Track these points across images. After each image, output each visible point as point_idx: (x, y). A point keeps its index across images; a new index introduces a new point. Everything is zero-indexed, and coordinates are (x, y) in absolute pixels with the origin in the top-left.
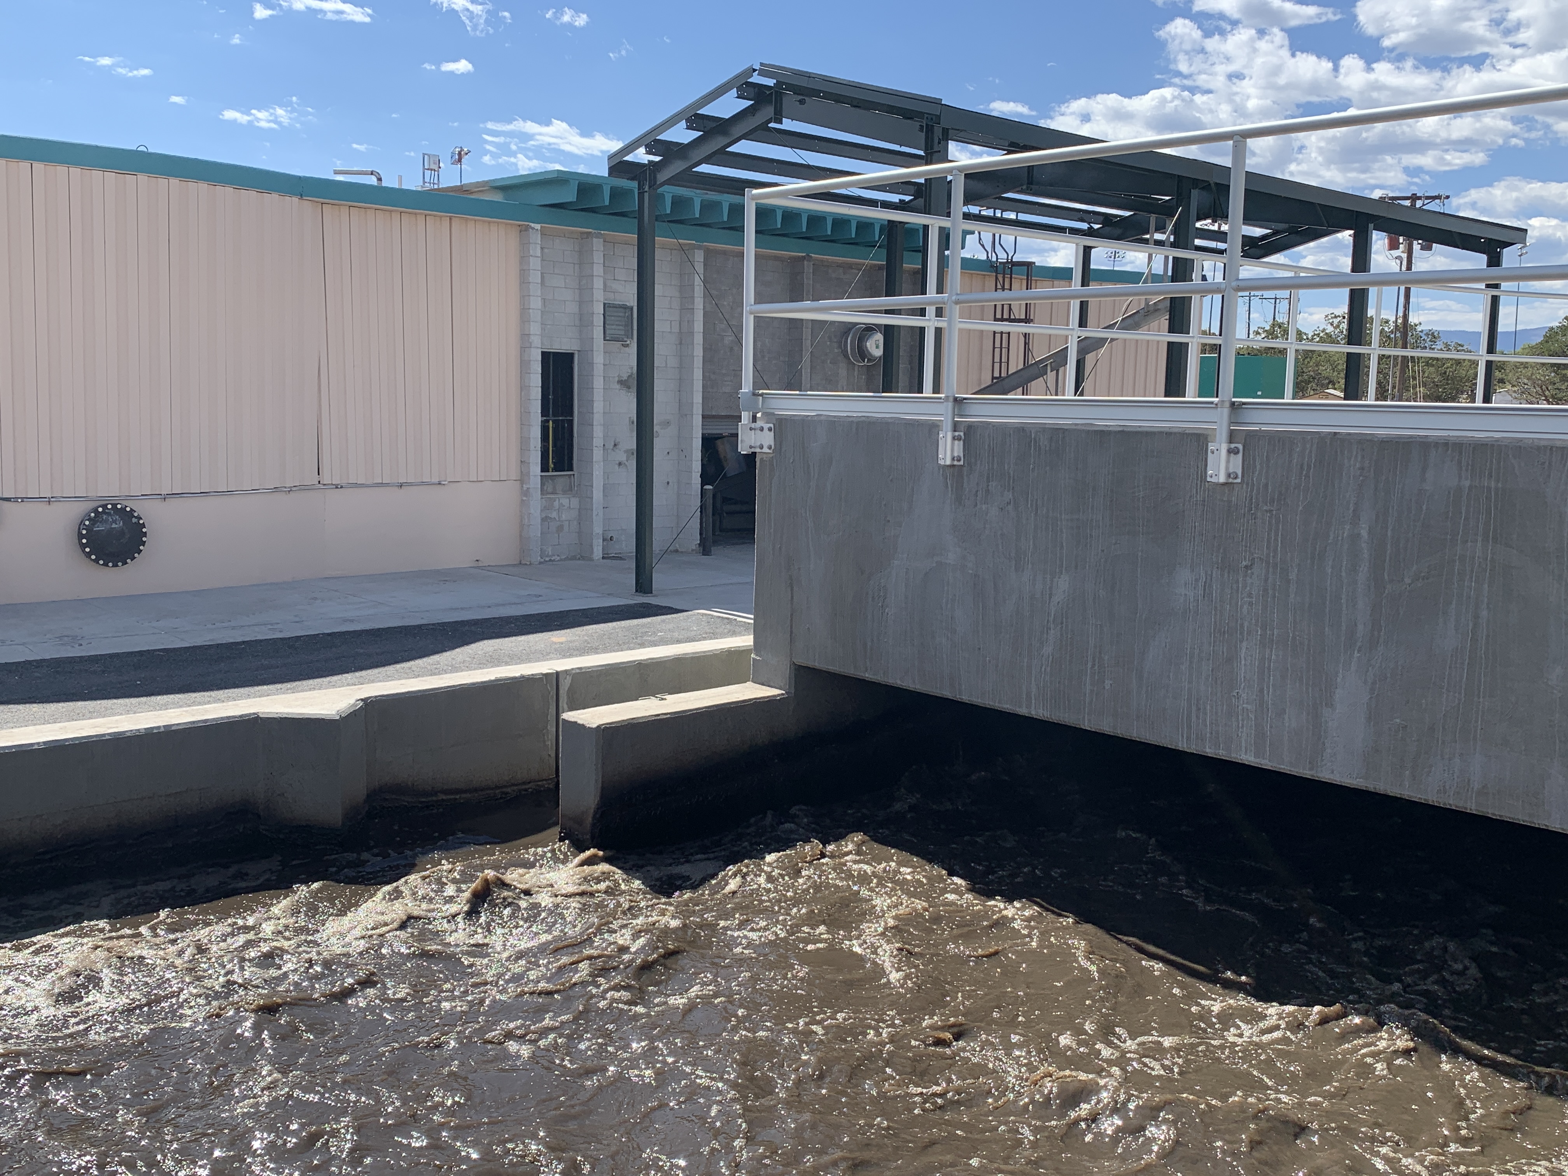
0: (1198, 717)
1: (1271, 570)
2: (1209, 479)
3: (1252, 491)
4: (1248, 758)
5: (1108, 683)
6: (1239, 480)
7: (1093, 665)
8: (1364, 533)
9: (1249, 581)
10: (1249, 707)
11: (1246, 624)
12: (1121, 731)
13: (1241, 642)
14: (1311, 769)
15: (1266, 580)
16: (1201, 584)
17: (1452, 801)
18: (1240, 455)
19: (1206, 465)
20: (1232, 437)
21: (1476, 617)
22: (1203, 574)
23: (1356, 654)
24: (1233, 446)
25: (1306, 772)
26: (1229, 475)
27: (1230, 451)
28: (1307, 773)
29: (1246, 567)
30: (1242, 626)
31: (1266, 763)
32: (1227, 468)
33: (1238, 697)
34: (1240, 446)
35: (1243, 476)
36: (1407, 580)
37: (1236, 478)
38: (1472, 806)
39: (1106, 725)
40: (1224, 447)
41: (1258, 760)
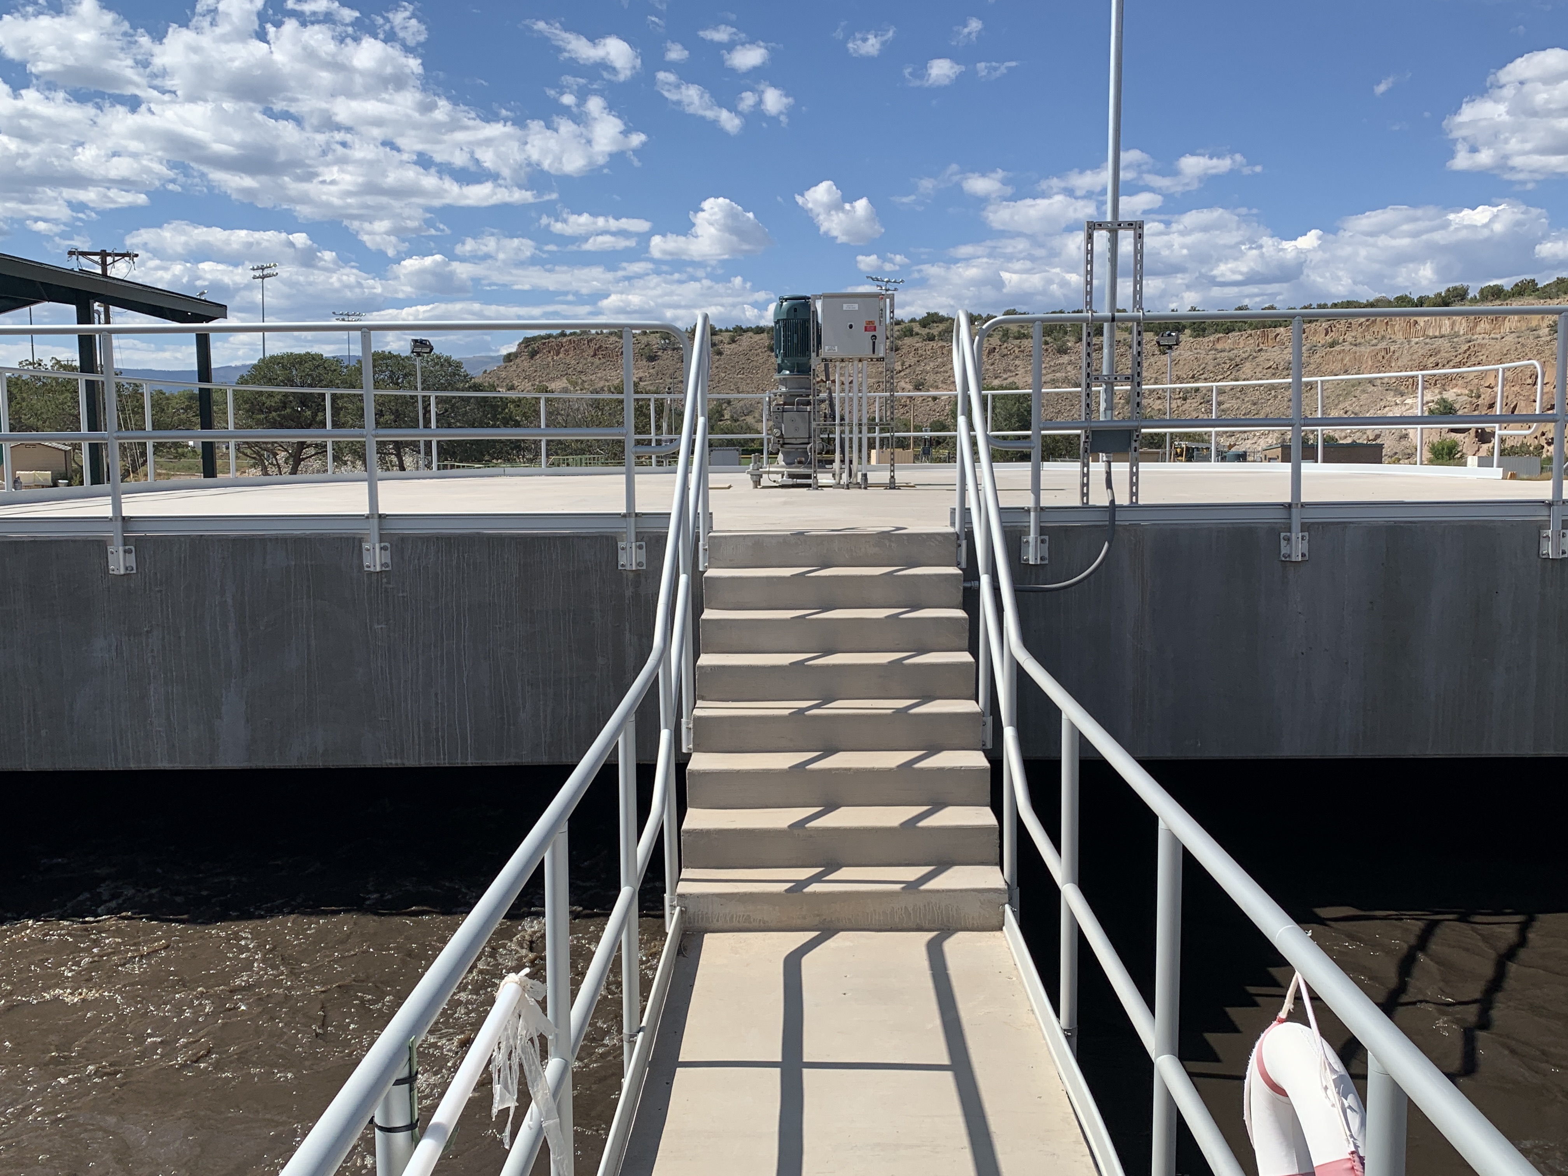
0: (122, 744)
1: (166, 632)
2: (111, 572)
3: (145, 577)
4: (163, 765)
5: (43, 733)
6: (134, 571)
7: (29, 721)
8: (230, 601)
9: (150, 640)
10: (161, 729)
11: (152, 672)
12: (59, 766)
13: (149, 684)
14: (211, 763)
15: (163, 638)
16: (113, 648)
17: (307, 764)
18: (134, 553)
19: (107, 562)
20: (126, 541)
21: (309, 645)
22: (114, 640)
23: (233, 680)
24: (127, 547)
25: (207, 766)
26: (127, 569)
27: (125, 551)
28: (209, 767)
29: (147, 631)
30: (149, 673)
31: (177, 765)
32: (125, 564)
33: (151, 723)
34: (133, 548)
35: (137, 568)
36: (262, 628)
37: (132, 569)
38: (320, 764)
39: (46, 765)
40: (121, 549)
41: (171, 765)
